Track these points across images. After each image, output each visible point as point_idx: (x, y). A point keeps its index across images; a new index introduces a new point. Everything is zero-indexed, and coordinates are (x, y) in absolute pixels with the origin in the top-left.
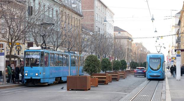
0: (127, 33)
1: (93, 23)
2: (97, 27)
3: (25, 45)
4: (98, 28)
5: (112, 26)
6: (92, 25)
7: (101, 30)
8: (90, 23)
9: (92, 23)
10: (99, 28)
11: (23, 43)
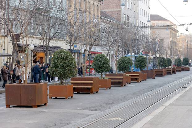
0: (171, 22)
1: (120, 10)
2: (124, 14)
3: (8, 38)
4: (126, 16)
5: (147, 14)
6: (119, 13)
7: (130, 19)
8: (116, 10)
9: (117, 10)
10: (128, 16)
11: (4, 35)
